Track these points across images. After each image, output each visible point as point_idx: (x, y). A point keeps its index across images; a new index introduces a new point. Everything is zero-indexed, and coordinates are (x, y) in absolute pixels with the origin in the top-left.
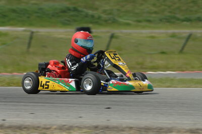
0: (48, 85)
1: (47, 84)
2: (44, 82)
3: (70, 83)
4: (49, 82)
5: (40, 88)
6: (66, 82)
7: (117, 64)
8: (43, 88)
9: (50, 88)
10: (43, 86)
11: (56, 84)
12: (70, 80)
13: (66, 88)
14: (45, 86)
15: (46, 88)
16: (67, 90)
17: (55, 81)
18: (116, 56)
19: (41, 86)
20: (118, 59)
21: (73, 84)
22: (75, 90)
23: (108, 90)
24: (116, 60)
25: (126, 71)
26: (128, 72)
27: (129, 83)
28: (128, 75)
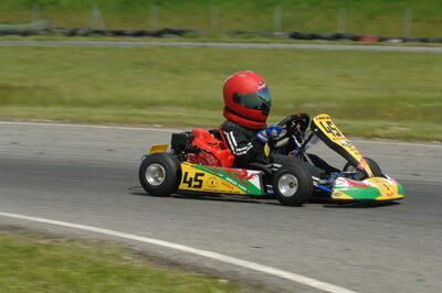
0: (201, 181)
1: (199, 178)
2: (191, 175)
3: (250, 178)
4: (203, 175)
5: (183, 186)
6: (241, 177)
7: (339, 143)
8: (190, 186)
9: (205, 187)
10: (190, 183)
11: (218, 180)
12: (250, 172)
13: (242, 190)
14: (194, 183)
16: (242, 192)
17: (216, 173)
18: (332, 126)
19: (185, 182)
20: (335, 132)
21: (256, 182)
22: (260, 193)
23: (334, 196)
24: (334, 135)
25: (358, 158)
26: (361, 161)
27: (369, 183)
28: (362, 166)
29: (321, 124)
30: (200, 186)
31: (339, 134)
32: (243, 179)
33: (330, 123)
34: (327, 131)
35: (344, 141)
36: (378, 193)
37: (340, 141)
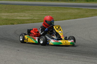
0: (28, 40)
1: (28, 39)
2: (26, 38)
4: (28, 38)
5: (25, 41)
7: (58, 32)
9: (29, 41)
10: (26, 40)
11: (31, 40)
12: (36, 38)
13: (34, 42)
16: (35, 43)
17: (30, 38)
18: (59, 28)
20: (60, 29)
21: (37, 40)
22: (37, 43)
23: (49, 44)
24: (58, 30)
25: (61, 36)
26: (62, 36)
27: (60, 41)
28: (62, 37)
29: (56, 27)
30: (27, 41)
31: (60, 30)
32: (35, 39)
33: (60, 27)
34: (56, 29)
35: (61, 32)
36: (61, 43)
37: (59, 32)
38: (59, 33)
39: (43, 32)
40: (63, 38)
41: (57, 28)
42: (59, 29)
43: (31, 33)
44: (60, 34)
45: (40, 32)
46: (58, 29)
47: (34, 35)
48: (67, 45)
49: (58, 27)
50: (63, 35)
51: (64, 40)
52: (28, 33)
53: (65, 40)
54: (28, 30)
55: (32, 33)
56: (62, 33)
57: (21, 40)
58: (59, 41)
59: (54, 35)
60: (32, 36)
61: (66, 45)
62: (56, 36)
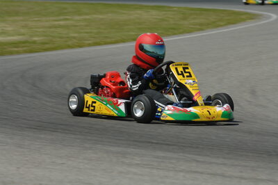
0: (94, 107)
1: (94, 105)
2: (90, 103)
3: (119, 105)
4: (95, 102)
5: (86, 110)
6: (115, 104)
7: (183, 82)
8: (89, 110)
10: (89, 108)
11: (103, 107)
12: (120, 101)
13: (114, 113)
14: (91, 108)
15: (92, 110)
16: (115, 115)
17: (102, 101)
18: (187, 70)
19: (86, 107)
20: (188, 74)
21: (122, 108)
22: (125, 116)
23: (162, 118)
24: (184, 76)
25: (194, 93)
26: (196, 95)
27: (192, 109)
28: (195, 98)
29: (176, 69)
30: (93, 110)
31: (190, 76)
32: (116, 105)
33: (187, 68)
34: (179, 74)
35: (191, 81)
36: (196, 116)
37: (186, 81)
38: (188, 86)
39: (140, 83)
40: (200, 100)
41: (180, 69)
42: (186, 75)
43: (102, 87)
44: (191, 89)
45: (129, 83)
46: (182, 74)
47: (111, 91)
48: (214, 119)
49: (184, 69)
50: (199, 93)
51: (202, 105)
52: (93, 87)
53: (206, 104)
54: (93, 77)
55: (107, 87)
56: (196, 85)
57: (74, 107)
58: (189, 109)
59: (171, 90)
60: (105, 95)
61: (211, 119)
62: (177, 94)
